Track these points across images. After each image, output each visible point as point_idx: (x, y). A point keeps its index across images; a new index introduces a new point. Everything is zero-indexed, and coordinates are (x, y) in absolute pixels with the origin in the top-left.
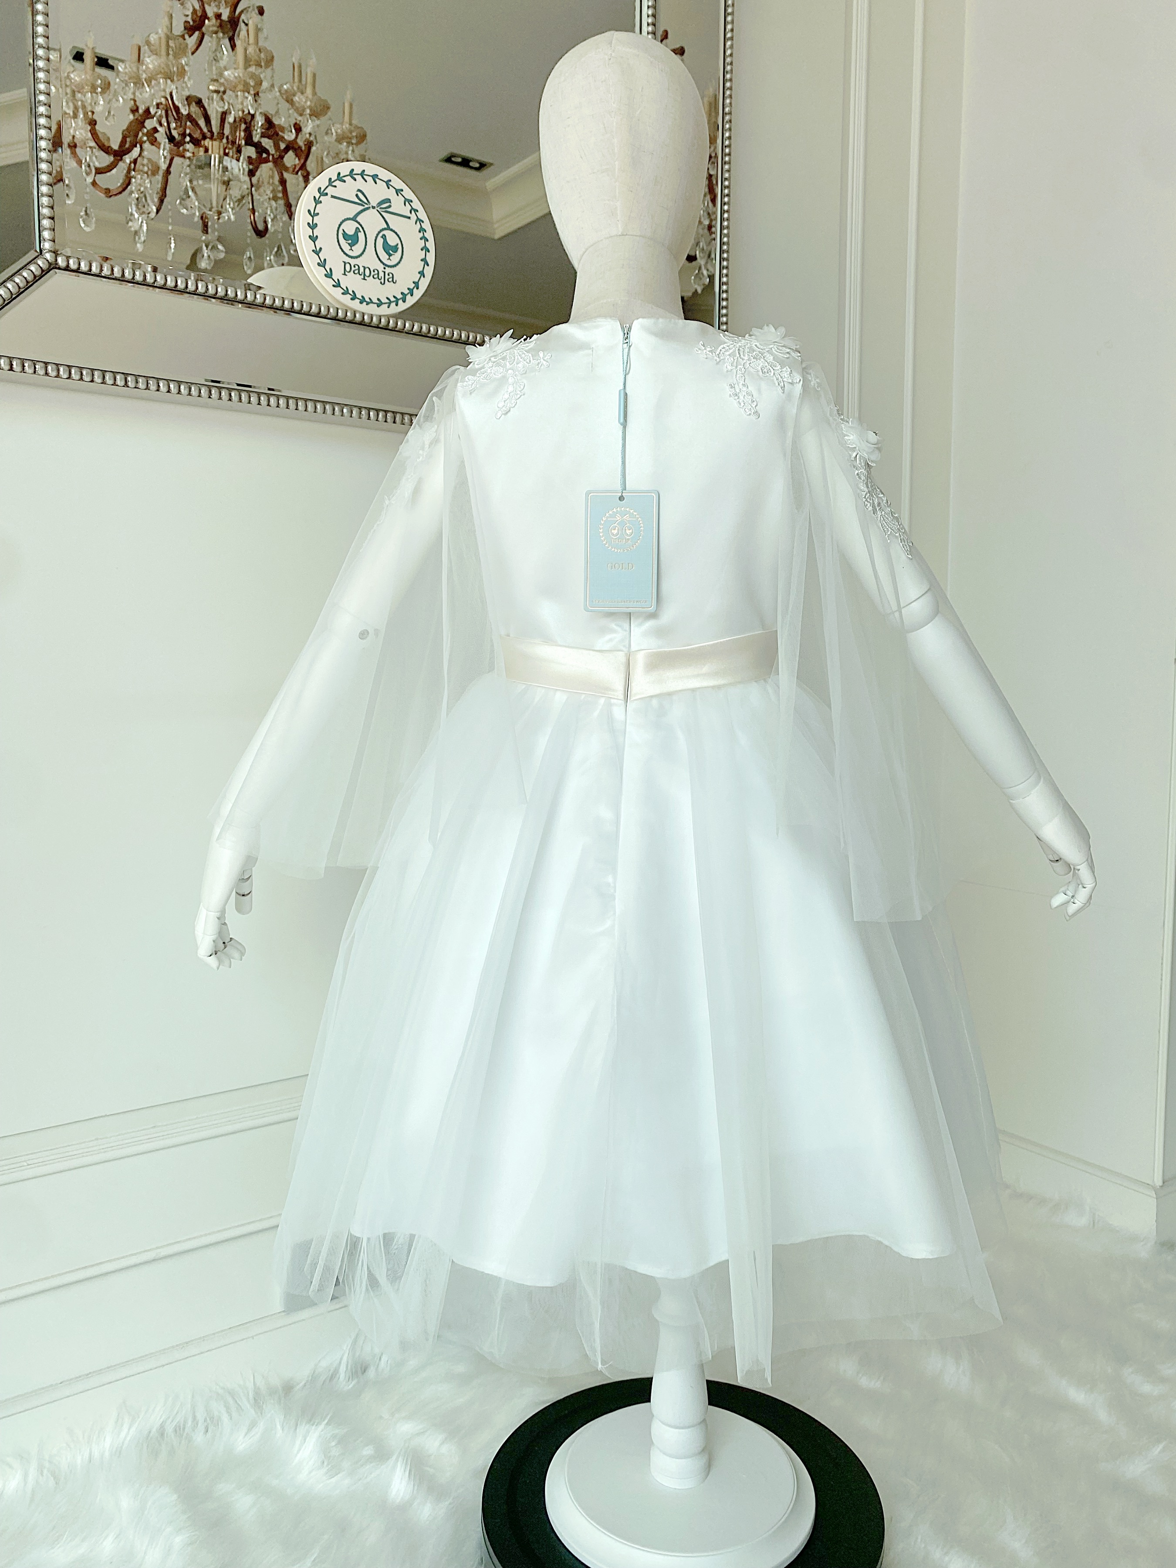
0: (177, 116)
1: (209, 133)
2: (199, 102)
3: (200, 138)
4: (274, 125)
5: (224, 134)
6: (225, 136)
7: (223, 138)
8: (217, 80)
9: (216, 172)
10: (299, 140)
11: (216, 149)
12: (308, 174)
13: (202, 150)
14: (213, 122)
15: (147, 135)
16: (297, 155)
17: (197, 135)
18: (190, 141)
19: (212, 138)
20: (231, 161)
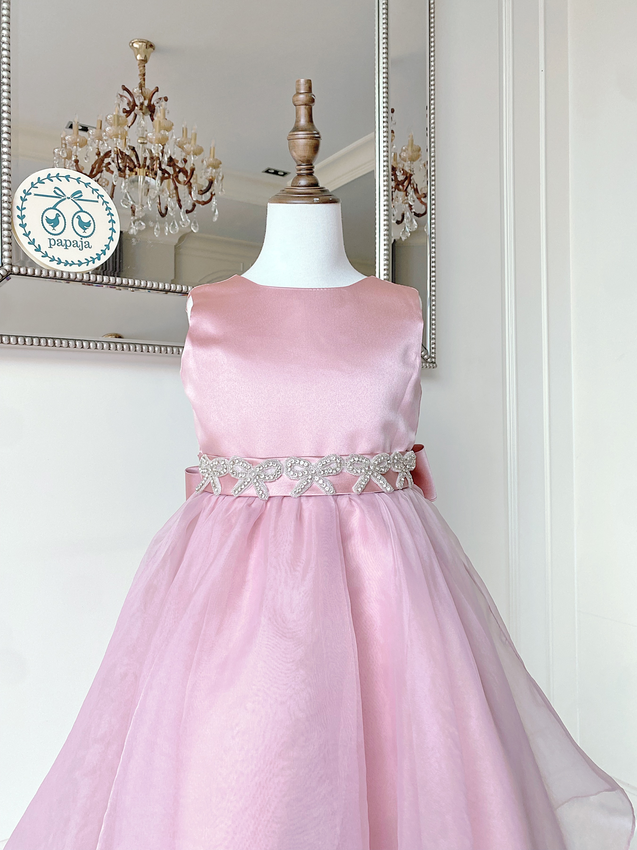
0: (122, 156)
1: (138, 165)
2: (133, 149)
3: (133, 167)
4: (173, 159)
5: (146, 165)
6: (147, 166)
7: (145, 167)
8: (143, 137)
9: (141, 184)
10: (186, 167)
11: (141, 173)
12: (191, 184)
13: (134, 173)
14: (140, 159)
15: (105, 167)
16: (184, 174)
17: (132, 166)
18: (129, 170)
19: (139, 167)
20: (150, 179)
